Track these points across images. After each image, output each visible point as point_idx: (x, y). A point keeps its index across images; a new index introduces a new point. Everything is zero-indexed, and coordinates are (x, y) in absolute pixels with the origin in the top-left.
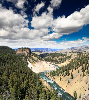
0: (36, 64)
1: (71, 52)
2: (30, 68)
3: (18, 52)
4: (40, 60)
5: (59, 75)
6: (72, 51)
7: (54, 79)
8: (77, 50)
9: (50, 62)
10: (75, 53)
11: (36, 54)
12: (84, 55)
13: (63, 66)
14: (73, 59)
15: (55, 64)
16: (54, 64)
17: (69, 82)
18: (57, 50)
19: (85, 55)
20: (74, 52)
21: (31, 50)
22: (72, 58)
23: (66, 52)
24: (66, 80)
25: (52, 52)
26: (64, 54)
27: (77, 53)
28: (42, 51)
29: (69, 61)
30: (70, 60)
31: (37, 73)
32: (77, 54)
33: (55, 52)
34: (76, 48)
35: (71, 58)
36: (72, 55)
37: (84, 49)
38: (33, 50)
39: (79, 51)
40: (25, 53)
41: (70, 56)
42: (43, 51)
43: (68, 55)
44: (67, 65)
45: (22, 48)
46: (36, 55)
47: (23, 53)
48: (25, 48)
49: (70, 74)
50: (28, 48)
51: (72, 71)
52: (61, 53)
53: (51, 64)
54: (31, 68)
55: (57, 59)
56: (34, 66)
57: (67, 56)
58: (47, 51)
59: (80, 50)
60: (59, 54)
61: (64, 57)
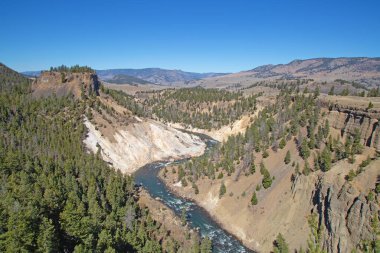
0: (122, 132)
1: (255, 85)
2: (92, 152)
3: (44, 84)
4: (137, 118)
5: (217, 174)
6: (262, 80)
7: (197, 192)
8: (278, 77)
9: (177, 125)
10: (271, 86)
11: (121, 93)
12: (301, 93)
13: (231, 138)
14: (265, 111)
15: (200, 131)
16: (195, 130)
17: (254, 201)
18: (206, 75)
19: (307, 95)
20: (267, 85)
21: (101, 79)
22: (260, 108)
23: (238, 85)
24: (244, 195)
25: (187, 83)
26: (231, 91)
27: (279, 88)
28: (148, 80)
29: (253, 116)
30: (256, 113)
31: (123, 172)
32: (277, 92)
33: (198, 83)
34: (274, 70)
35: (257, 106)
36: (260, 94)
37: (300, 74)
38: (110, 77)
39: (285, 81)
40: (73, 88)
41: (254, 97)
42: (151, 79)
43: (246, 97)
44: (243, 132)
45: (63, 69)
46: (120, 97)
47: (63, 90)
48: (76, 69)
49: (258, 169)
50: (89, 70)
51: (265, 156)
52: (220, 88)
53: (184, 131)
54: (99, 152)
55: (206, 111)
56: (113, 141)
57: (243, 99)
58: (167, 79)
59: (288, 79)
60: (214, 91)
61: (233, 102)
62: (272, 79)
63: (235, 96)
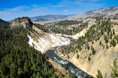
0: (40, 38)
1: (87, 18)
2: (31, 46)
3: (13, 25)
4: (45, 33)
5: (76, 51)
6: (88, 16)
7: (69, 58)
8: (95, 14)
9: (60, 34)
10: (93, 18)
11: (39, 24)
12: (104, 20)
13: (80, 38)
14: (92, 27)
16: (67, 36)
17: (89, 59)
19: (106, 20)
20: (91, 18)
21: (32, 20)
22: (89, 26)
23: (81, 18)
24: (86, 57)
25: (62, 19)
26: (78, 21)
27: (96, 18)
28: (48, 19)
29: (87, 29)
30: (88, 28)
32: (95, 20)
33: (66, 19)
34: (93, 12)
36: (89, 21)
37: (103, 13)
38: (35, 19)
39: (98, 16)
40: (23, 24)
41: (87, 22)
42: (49, 19)
44: (84, 35)
45: (19, 18)
46: (39, 26)
47: (20, 25)
48: (23, 18)
49: (90, 48)
50: (28, 18)
51: (93, 43)
52: (74, 20)
53: (62, 36)
54: (33, 46)
55: (70, 28)
56: (37, 42)
57: (83, 23)
58: (55, 18)
59: (99, 15)
60: (72, 21)
61: (80, 24)
62: (93, 16)
63: (80, 22)
